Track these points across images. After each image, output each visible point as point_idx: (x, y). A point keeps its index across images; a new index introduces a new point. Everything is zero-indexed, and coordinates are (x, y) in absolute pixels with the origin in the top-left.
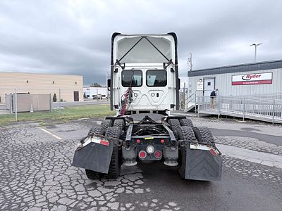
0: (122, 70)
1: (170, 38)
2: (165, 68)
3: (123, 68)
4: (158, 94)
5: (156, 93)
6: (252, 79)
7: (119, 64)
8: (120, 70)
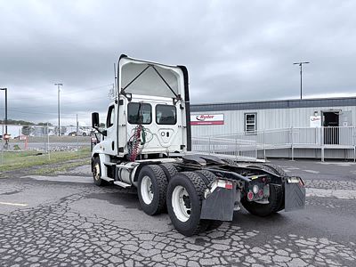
0: (128, 102)
1: (179, 72)
2: (175, 103)
3: (130, 99)
4: (168, 133)
5: (166, 131)
6: (206, 120)
7: (125, 95)
8: (126, 102)
